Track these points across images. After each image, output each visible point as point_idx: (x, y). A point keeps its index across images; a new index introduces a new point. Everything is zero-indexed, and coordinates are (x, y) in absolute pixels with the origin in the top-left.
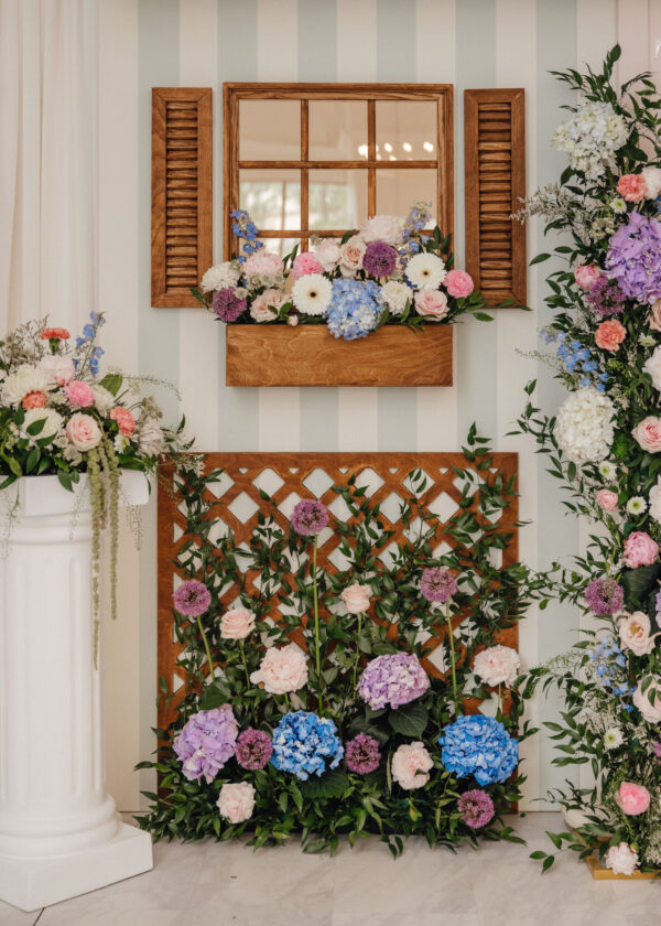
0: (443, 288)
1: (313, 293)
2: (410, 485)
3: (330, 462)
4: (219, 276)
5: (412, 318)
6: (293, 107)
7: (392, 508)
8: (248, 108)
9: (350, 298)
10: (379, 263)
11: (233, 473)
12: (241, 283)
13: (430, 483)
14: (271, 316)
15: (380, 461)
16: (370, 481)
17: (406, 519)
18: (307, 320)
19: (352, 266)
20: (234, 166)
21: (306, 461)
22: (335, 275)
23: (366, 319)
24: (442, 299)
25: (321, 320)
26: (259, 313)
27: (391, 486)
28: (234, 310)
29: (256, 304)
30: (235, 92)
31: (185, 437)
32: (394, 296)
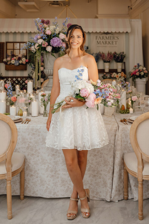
0: (25, 61)
1: (13, 62)
2: (23, 80)
3: (15, 77)
4: (5, 60)
5: (22, 64)
6: (12, 44)
7: (21, 82)
8: (8, 44)
9: (16, 62)
10: (20, 59)
11: (6, 78)
12: (7, 61)
13: (25, 79)
14: (9, 64)
15: (20, 77)
16: (19, 79)
17: (23, 83)
18: (12, 64)
19: (17, 59)
20: (7, 49)
21: (13, 77)
22: (15, 60)
23: (18, 64)
24: (25, 62)
25: (14, 64)
26: (8, 64)
27: (21, 80)
28: (6, 63)
29: (8, 63)
30: (7, 43)
31: (1, 75)
32: (20, 62)
